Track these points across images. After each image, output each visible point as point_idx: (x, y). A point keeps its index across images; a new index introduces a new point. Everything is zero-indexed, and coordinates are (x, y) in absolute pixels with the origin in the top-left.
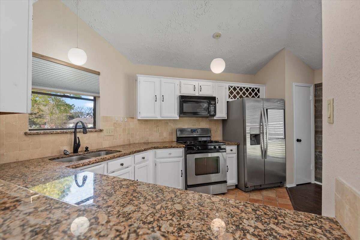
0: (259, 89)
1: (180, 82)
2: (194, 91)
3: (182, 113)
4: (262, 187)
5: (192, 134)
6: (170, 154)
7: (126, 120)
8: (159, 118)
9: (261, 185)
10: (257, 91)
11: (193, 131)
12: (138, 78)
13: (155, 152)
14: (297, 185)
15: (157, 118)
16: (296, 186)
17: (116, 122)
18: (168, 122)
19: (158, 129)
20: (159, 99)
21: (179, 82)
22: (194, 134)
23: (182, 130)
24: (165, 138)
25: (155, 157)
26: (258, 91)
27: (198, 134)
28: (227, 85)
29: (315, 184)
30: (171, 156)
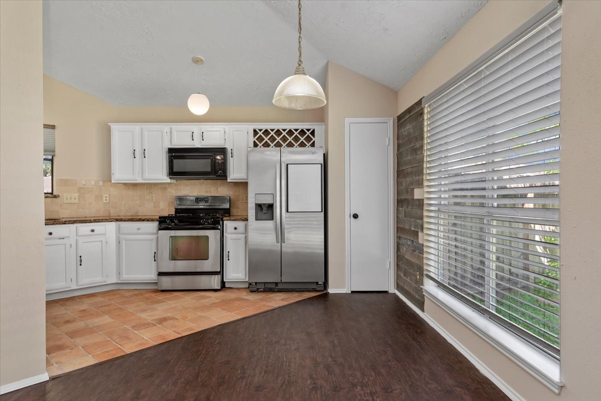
0: (314, 130)
1: (171, 128)
2: (193, 140)
3: (173, 173)
4: (280, 286)
5: (197, 204)
6: (139, 229)
7: (101, 183)
8: (140, 181)
9: (276, 284)
10: (311, 133)
11: (198, 200)
12: (112, 127)
13: (119, 225)
14: (353, 292)
15: (137, 180)
16: (350, 292)
17: (82, 186)
18: (166, 188)
19: (152, 197)
20: (139, 154)
21: (169, 129)
22: (200, 204)
23: (181, 199)
24: (162, 210)
25: (119, 233)
26: (313, 133)
27: (206, 204)
28: (251, 127)
29: (395, 294)
30: (140, 231)
